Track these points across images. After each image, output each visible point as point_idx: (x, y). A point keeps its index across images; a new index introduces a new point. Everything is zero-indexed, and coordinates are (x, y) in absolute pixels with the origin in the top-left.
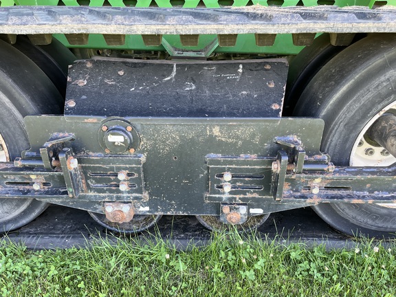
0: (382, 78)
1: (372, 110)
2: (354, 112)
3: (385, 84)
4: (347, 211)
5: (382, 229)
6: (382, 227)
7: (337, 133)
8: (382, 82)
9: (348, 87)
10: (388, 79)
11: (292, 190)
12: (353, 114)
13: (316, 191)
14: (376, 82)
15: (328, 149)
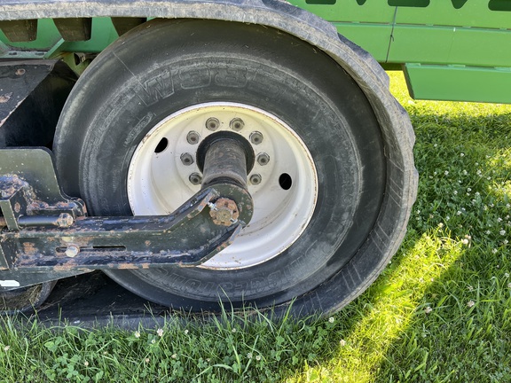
0: (123, 88)
1: (127, 135)
2: (102, 138)
3: (129, 97)
4: (152, 276)
5: (210, 300)
6: (208, 297)
7: (91, 170)
8: (125, 95)
9: (80, 103)
10: (132, 89)
11: (41, 252)
12: (101, 141)
13: (72, 253)
14: (116, 94)
15: (88, 192)
